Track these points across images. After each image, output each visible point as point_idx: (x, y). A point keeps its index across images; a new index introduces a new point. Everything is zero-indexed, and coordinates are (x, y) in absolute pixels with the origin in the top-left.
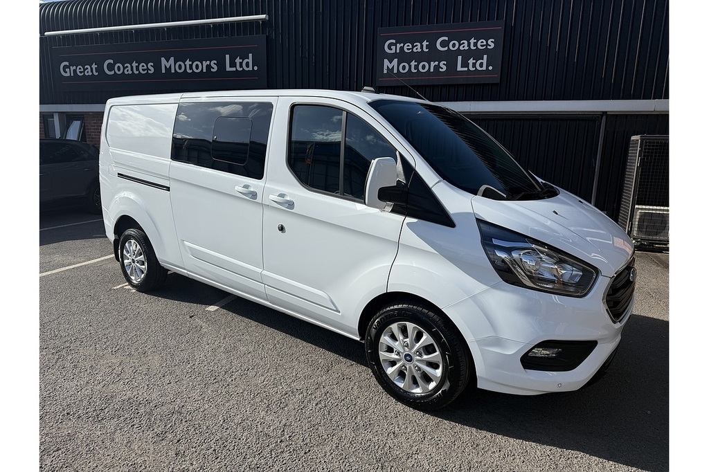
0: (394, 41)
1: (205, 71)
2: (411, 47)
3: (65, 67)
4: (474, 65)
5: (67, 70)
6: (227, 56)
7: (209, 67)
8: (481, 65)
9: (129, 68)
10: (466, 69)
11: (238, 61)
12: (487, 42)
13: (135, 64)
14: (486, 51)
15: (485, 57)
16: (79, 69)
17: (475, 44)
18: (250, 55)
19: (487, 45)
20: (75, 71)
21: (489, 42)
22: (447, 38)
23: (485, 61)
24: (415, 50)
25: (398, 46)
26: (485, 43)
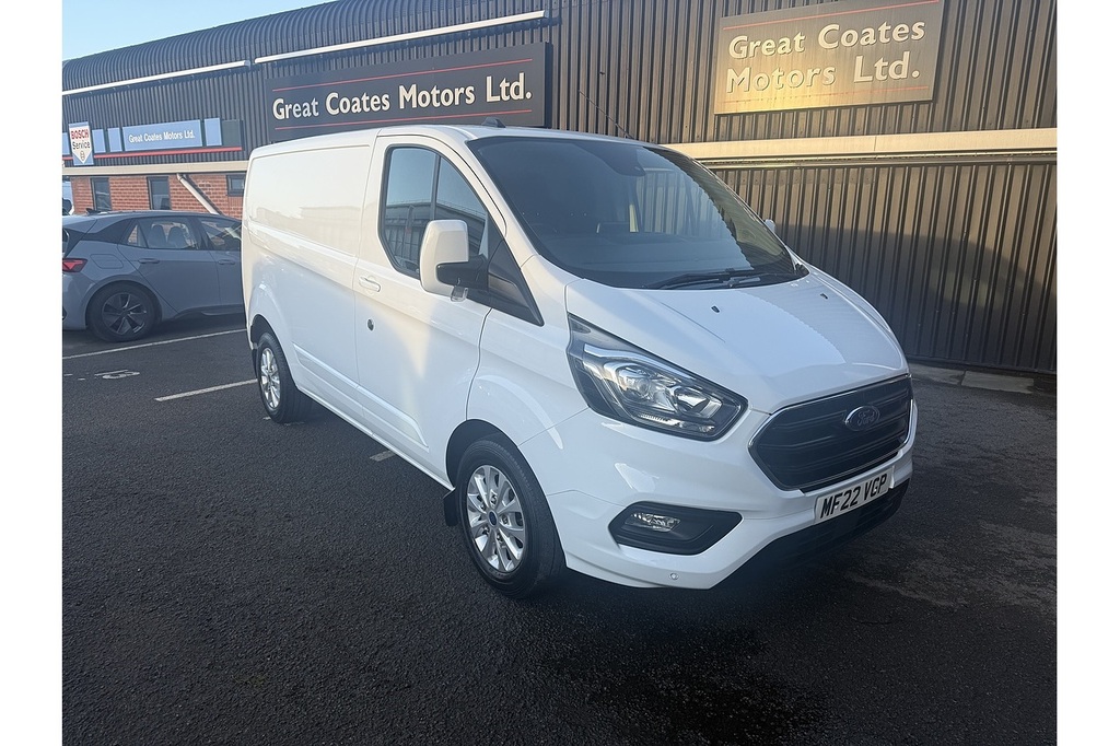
0: (745, 38)
1: (457, 103)
2: (773, 45)
3: (280, 105)
4: (885, 70)
5: (282, 110)
6: (489, 79)
7: (463, 97)
8: (898, 70)
9: (358, 104)
10: (870, 78)
11: (504, 85)
12: (911, 29)
13: (365, 98)
14: (909, 45)
15: (906, 54)
16: (296, 108)
17: (889, 34)
18: (522, 75)
19: (911, 32)
20: (291, 111)
21: (915, 28)
22: (836, 27)
23: (905, 63)
24: (780, 50)
25: (752, 45)
26: (907, 30)
